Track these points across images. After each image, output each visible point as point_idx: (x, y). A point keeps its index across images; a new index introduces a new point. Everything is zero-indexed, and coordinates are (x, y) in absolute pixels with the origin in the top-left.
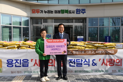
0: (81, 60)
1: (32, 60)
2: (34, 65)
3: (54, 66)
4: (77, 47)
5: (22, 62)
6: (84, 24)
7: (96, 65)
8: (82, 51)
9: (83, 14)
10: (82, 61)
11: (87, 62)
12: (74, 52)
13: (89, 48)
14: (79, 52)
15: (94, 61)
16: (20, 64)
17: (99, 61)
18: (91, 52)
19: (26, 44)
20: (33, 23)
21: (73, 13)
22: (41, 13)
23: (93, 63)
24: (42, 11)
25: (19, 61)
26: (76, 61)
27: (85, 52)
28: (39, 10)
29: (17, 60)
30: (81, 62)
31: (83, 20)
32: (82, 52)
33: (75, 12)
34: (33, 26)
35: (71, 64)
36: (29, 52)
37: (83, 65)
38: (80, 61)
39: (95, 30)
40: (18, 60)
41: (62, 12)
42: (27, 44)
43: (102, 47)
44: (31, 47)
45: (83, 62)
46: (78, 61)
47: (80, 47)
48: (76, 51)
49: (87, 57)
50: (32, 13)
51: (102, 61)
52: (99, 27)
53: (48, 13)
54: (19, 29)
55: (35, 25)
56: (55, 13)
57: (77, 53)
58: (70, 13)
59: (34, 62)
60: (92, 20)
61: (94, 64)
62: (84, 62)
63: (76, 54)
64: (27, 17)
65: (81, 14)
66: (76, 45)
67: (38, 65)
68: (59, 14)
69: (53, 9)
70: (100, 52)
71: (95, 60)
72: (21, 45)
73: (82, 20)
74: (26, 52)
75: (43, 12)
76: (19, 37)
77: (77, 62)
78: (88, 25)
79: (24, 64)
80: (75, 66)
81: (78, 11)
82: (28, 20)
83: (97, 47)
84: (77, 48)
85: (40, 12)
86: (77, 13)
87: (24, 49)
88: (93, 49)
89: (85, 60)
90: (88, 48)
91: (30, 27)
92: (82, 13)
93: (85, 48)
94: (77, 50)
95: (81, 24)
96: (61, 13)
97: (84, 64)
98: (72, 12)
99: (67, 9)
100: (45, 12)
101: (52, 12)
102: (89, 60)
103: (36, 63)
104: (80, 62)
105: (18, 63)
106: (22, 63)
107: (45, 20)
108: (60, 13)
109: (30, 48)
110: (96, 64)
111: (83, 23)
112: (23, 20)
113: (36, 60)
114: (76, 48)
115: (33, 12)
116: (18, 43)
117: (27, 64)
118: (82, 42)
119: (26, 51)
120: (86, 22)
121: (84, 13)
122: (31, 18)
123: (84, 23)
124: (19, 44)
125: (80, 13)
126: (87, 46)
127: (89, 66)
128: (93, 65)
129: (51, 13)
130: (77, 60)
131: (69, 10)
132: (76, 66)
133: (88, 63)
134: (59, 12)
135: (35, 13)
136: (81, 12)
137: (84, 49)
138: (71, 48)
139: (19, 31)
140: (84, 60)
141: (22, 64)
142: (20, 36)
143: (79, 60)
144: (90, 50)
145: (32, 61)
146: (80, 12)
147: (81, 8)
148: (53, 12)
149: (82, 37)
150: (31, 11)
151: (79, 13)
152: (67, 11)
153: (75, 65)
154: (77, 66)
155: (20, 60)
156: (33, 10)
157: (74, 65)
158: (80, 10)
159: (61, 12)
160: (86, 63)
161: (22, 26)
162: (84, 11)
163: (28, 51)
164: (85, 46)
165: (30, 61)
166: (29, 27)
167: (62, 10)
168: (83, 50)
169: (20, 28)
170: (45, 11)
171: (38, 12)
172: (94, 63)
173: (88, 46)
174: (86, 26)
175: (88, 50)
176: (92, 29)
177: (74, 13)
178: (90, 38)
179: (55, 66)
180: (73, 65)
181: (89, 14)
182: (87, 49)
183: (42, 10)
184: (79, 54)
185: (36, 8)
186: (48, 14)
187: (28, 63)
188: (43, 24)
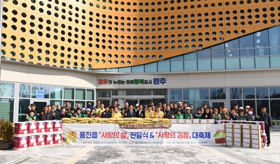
0: (141, 132)
1: (100, 132)
5: (92, 134)
7: (154, 137)
12: (135, 126)
17: (156, 134)
22: (109, 84)
24: (111, 82)
26: (136, 134)
28: (107, 80)
29: (88, 133)
33: (153, 83)
35: (132, 136)
41: (136, 82)
50: (99, 84)
51: (158, 134)
53: (118, 83)
54: (82, 104)
55: (102, 98)
56: (127, 83)
58: (146, 83)
59: (102, 134)
67: (105, 137)
68: (131, 84)
69: (125, 79)
70: (157, 126)
71: (152, 133)
79: (94, 136)
81: (156, 81)
86: (155, 84)
88: (151, 124)
89: (144, 132)
92: (161, 83)
97: (143, 136)
98: (148, 82)
100: (115, 83)
101: (123, 82)
102: (147, 132)
104: (139, 134)
105: (89, 135)
107: (116, 92)
113: (103, 132)
115: (100, 82)
117: (96, 136)
125: (159, 84)
127: (147, 138)
128: (150, 137)
129: (122, 84)
132: (136, 138)
133: (147, 135)
134: (132, 82)
135: (103, 84)
141: (92, 136)
144: (148, 125)
145: (100, 134)
146: (159, 82)
147: (160, 77)
150: (98, 81)
152: (142, 81)
155: (91, 132)
158: (159, 80)
159: (134, 83)
161: (86, 100)
162: (163, 81)
165: (98, 134)
167: (135, 80)
170: (115, 81)
171: (105, 82)
172: (152, 136)
177: (151, 83)
179: (119, 138)
181: (170, 84)
183: (110, 80)
185: (103, 78)
186: (118, 85)
188: (112, 97)
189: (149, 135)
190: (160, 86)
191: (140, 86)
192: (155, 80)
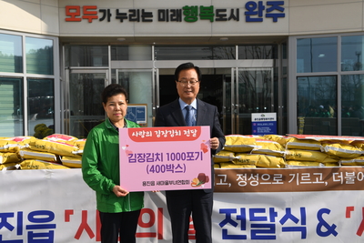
0: (272, 210)
1: (68, 214)
2: (78, 236)
3: (160, 237)
4: (251, 157)
5: (26, 222)
6: (278, 65)
7: (335, 234)
8: (272, 174)
9: (275, 21)
10: (276, 214)
11: (296, 220)
12: (241, 179)
13: (303, 160)
14: (260, 180)
15: (325, 216)
16: (20, 232)
17: (348, 215)
18: (313, 178)
19: (43, 149)
20: (70, 63)
21: (232, 21)
22: (101, 20)
23: (322, 222)
24: (106, 14)
25: (13, 221)
26: (248, 217)
27: (284, 179)
28: (95, 8)
29: (4, 216)
30: (272, 220)
31: (276, 47)
32: (271, 180)
33: (242, 17)
34: (70, 75)
35: (228, 227)
36: (56, 182)
37: (279, 233)
38: (267, 214)
39: (325, 87)
40: (11, 215)
41: (190, 14)
42: (48, 147)
43: (359, 159)
44: (64, 159)
45: (277, 220)
46: (256, 215)
47: (263, 157)
48: (249, 173)
49: (294, 201)
50: (67, 20)
51: (357, 215)
52: (339, 73)
53: (131, 20)
54: (12, 86)
55: (79, 70)
56: (160, 20)
57: (255, 182)
58: (221, 18)
59: (76, 221)
60: (311, 45)
61: (324, 229)
62: (283, 221)
63: (248, 189)
64: (47, 36)
65: (267, 22)
66: (248, 151)
67: (91, 235)
68: (175, 23)
69: (150, 3)
70: (350, 177)
71: (328, 211)
72: (22, 153)
73: (269, 48)
74: (45, 181)
75: (110, 15)
76: (11, 118)
77: (252, 218)
78: (295, 66)
79: (35, 231)
80: (244, 237)
81: (253, 12)
82: (49, 51)
83: (337, 159)
84: (253, 163)
85: (100, 15)
86: (248, 20)
87: (37, 167)
88: (321, 166)
89: (288, 210)
90: (297, 164)
91: (60, 77)
92: (270, 20)
93: (286, 160)
94: (254, 172)
95: (266, 64)
96: (187, 20)
97: (285, 229)
98: (228, 13)
99: (207, 4)
100: (121, 17)
101: (146, 16)
102: (303, 210)
103: (84, 226)
104: (265, 219)
105: (11, 228)
106: (28, 227)
107: (121, 48)
108: (179, 19)
109: (59, 162)
110: (332, 230)
111: (274, 57)
112: (30, 48)
113: (85, 214)
114: (248, 162)
115: (72, 14)
116: (12, 146)
117: (47, 231)
118: (274, 136)
119: (43, 176)
120: (285, 56)
121: (279, 20)
122: (64, 42)
123: (278, 61)
124: (15, 150)
125: (261, 20)
126: (293, 153)
127: (304, 236)
128: (320, 233)
129: (144, 21)
130: (252, 211)
131: (217, 6)
132: (249, 236)
133: (299, 225)
134: (176, 15)
135: (79, 20)
136: (267, 16)
137: (281, 165)
138: (229, 162)
139: (12, 93)
140: (281, 213)
141: (25, 232)
142: (18, 113)
143: (263, 210)
144: (307, 170)
145: (67, 219)
146: (261, 15)
148: (150, 15)
149: (272, 116)
150: (63, 12)
151: (256, 17)
152: (207, 13)
153: (247, 233)
154: (254, 237)
155: (20, 214)
156: (68, 8)
157: (243, 233)
158: (261, 8)
159: (183, 17)
160: (289, 223)
161: (25, 75)
162: (276, 11)
163: (54, 176)
164: (287, 152)
165: (58, 220)
166: (56, 77)
167: (186, 9)
168: (276, 172)
169: (17, 83)
170: (120, 12)
171: (89, 14)
172: (326, 225)
173: (299, 152)
174: (285, 70)
175: (300, 171)
176: (313, 82)
177: (237, 19)
178: (302, 120)
179: (164, 236)
180: (237, 231)
181: (299, 21)
182: (293, 165)
183: (106, 8)
184: (260, 188)
185: (82, 2)
186: (132, 23)
187: (54, 226)
188: (112, 64)
189: (312, 223)
190: (266, 28)
191: (202, 29)
192: (250, 9)
